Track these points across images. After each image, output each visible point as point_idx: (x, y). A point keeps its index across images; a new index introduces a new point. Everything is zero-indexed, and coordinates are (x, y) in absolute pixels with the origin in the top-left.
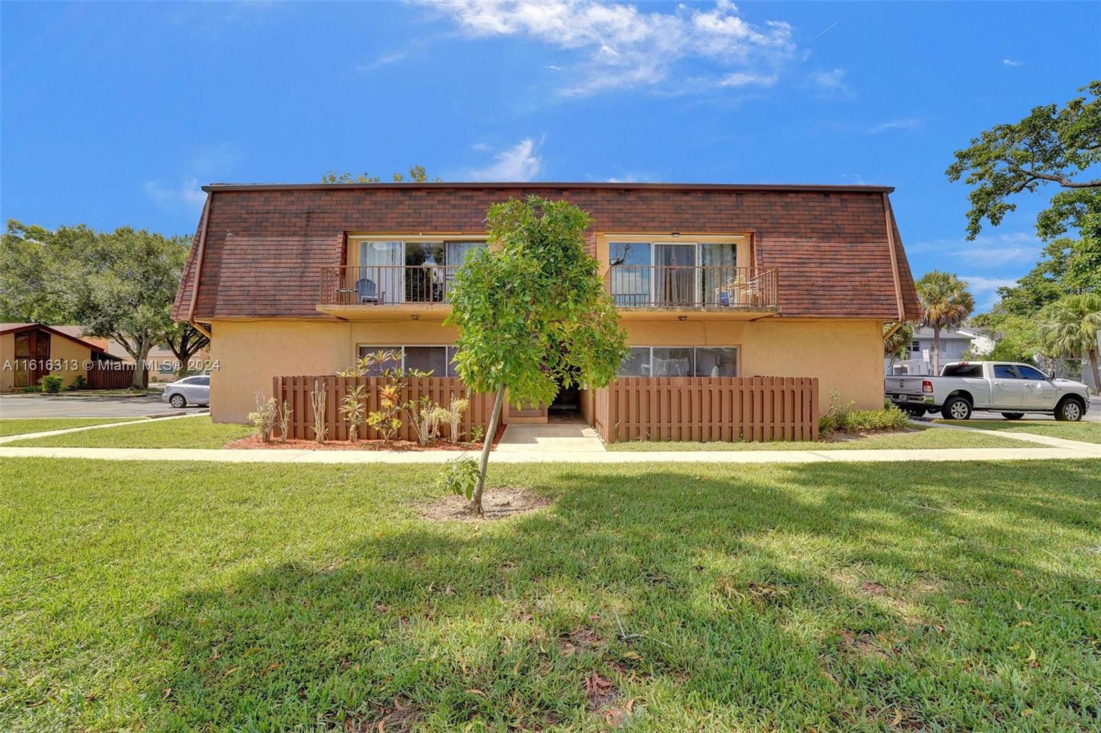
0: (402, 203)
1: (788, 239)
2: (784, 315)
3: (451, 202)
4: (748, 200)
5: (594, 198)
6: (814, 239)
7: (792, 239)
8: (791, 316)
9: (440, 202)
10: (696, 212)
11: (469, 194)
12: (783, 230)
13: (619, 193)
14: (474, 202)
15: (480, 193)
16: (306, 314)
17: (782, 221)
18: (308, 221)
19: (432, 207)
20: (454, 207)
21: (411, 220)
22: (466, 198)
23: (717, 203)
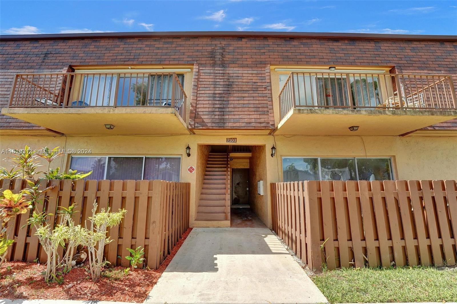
0: (118, 46)
1: (422, 71)
2: (437, 128)
3: (156, 46)
4: (384, 46)
5: (266, 43)
6: (443, 72)
7: (426, 71)
8: (443, 128)
9: (147, 46)
10: (346, 52)
11: (170, 40)
12: (416, 65)
13: (285, 40)
14: (173, 46)
15: (179, 40)
16: (21, 127)
17: (414, 59)
18: (44, 59)
19: (141, 49)
20: (158, 48)
21: (123, 57)
22: (168, 43)
23: (362, 47)
